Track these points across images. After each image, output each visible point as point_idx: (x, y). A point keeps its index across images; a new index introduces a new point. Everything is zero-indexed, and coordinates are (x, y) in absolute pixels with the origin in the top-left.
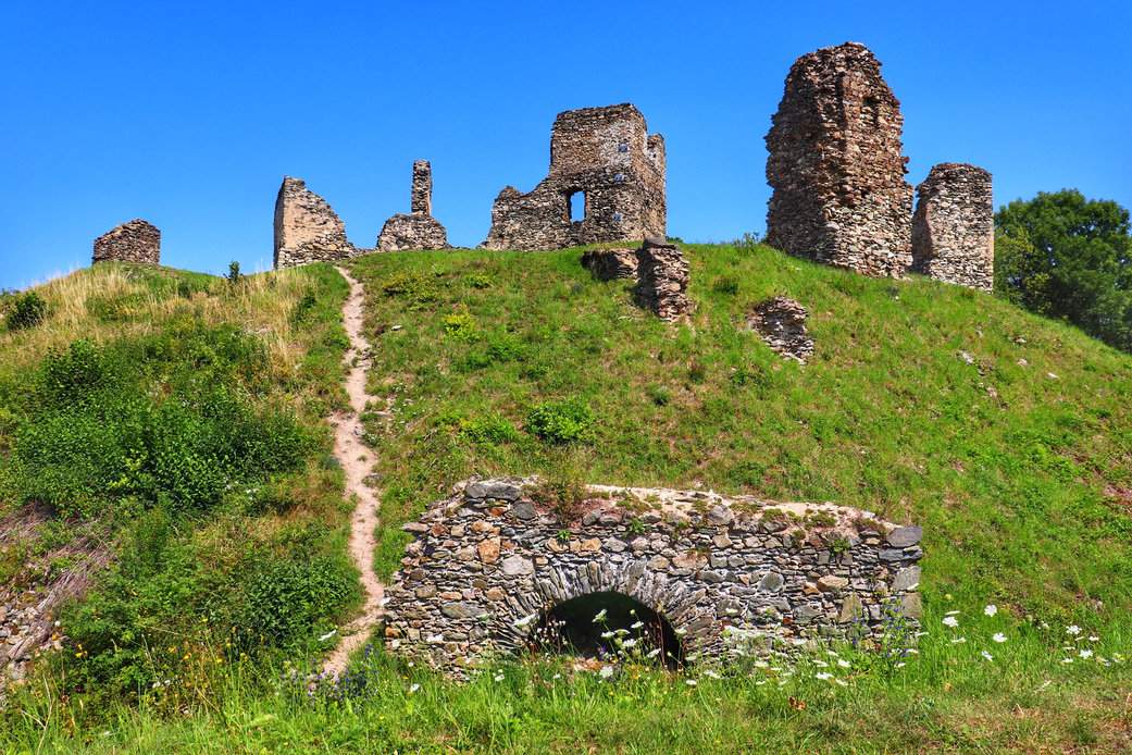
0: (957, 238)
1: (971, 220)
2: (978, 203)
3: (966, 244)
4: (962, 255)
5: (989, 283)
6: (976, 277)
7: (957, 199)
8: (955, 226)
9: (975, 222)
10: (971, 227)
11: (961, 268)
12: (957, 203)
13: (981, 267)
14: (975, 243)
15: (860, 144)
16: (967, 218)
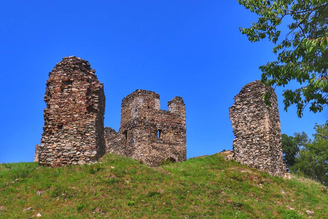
0: (246, 124)
1: (255, 112)
2: (258, 102)
3: (252, 126)
4: (250, 133)
5: (267, 147)
6: (259, 144)
7: (245, 102)
8: (245, 118)
9: (257, 112)
10: (254, 116)
11: (250, 140)
12: (246, 104)
13: (261, 138)
14: (257, 125)
15: (59, 104)
16: (252, 112)
